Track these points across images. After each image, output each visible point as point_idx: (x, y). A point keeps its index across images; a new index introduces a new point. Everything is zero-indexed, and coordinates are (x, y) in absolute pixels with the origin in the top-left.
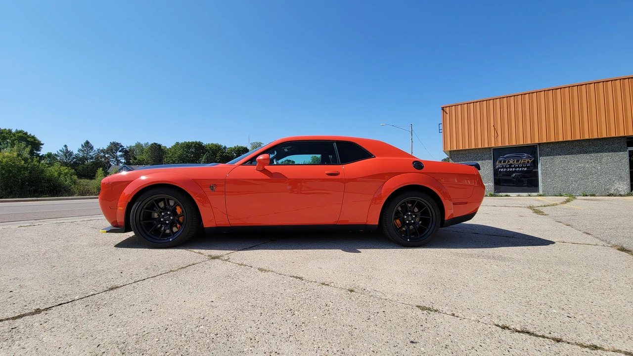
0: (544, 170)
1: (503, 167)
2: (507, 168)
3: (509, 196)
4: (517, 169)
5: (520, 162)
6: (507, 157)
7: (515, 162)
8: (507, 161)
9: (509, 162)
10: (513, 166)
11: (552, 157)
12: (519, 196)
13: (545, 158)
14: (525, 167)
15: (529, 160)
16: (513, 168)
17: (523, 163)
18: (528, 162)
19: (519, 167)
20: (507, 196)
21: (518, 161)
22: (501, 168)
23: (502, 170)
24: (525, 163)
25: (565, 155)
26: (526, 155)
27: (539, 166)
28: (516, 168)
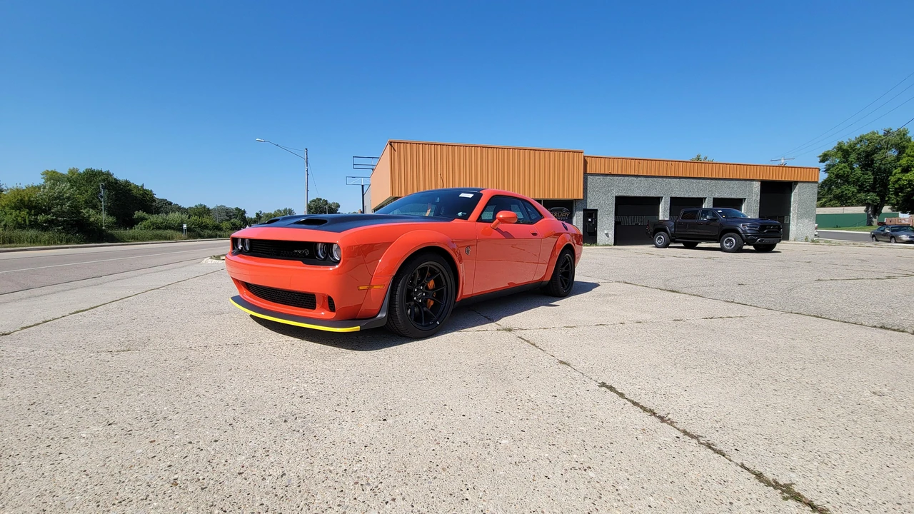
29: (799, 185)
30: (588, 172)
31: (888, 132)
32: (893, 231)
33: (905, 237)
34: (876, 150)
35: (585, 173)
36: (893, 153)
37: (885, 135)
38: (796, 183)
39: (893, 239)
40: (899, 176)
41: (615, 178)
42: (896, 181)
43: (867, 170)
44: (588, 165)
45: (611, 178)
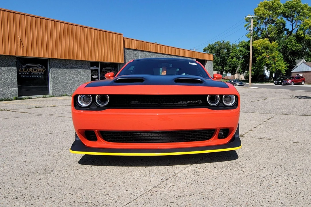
0: (53, 78)
1: (24, 75)
2: (27, 75)
3: (31, 98)
4: (35, 77)
5: (37, 70)
6: (28, 66)
7: (34, 70)
8: (27, 70)
9: (29, 70)
10: (32, 74)
11: (57, 69)
12: (38, 98)
13: (53, 69)
14: (40, 75)
15: (43, 70)
16: (32, 75)
17: (39, 72)
18: (42, 71)
19: (36, 75)
20: (29, 98)
21: (35, 70)
22: (23, 75)
23: (24, 76)
24: (40, 72)
25: (64, 68)
26: (41, 65)
27: (50, 75)
28: (34, 75)
29: (208, 61)
30: (125, 47)
31: (224, 42)
32: (234, 81)
33: (238, 84)
34: (221, 49)
35: (124, 48)
36: (225, 51)
37: (223, 43)
38: (207, 60)
39: (234, 85)
40: (231, 60)
41: (139, 52)
42: (230, 62)
43: (218, 57)
44: (125, 43)
45: (138, 52)
